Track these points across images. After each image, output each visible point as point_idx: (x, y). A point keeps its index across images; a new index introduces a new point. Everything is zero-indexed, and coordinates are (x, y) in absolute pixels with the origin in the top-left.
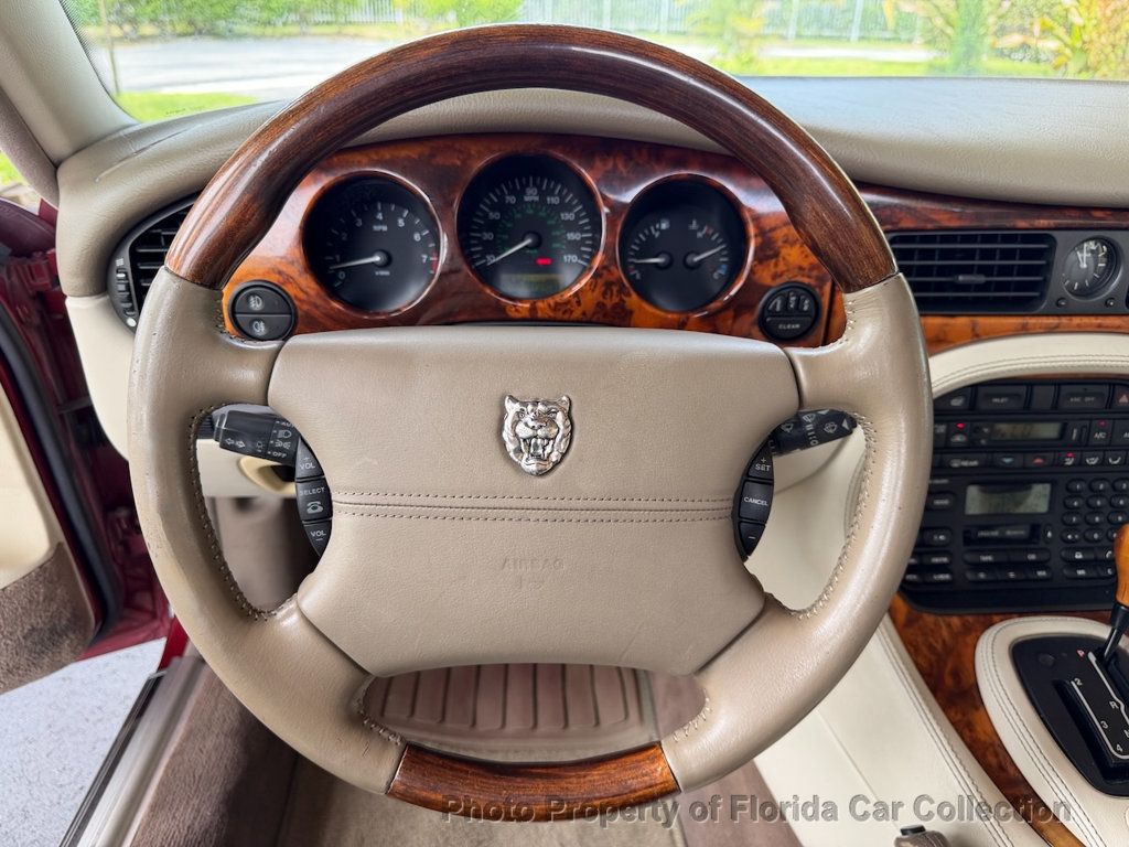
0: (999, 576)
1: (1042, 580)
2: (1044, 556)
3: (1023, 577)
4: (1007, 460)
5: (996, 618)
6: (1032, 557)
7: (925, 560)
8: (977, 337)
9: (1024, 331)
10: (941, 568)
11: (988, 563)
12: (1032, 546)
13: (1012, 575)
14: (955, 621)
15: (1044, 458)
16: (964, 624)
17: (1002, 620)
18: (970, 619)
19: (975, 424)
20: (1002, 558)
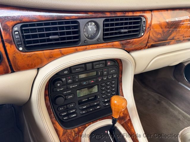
0: (89, 110)
1: (99, 108)
2: (98, 102)
3: (94, 109)
4: (85, 83)
5: (87, 125)
6: (95, 104)
7: (69, 112)
8: (63, 55)
9: (77, 51)
10: (73, 113)
11: (85, 108)
12: (95, 101)
13: (91, 110)
14: (76, 129)
15: (94, 80)
16: (78, 130)
17: (88, 125)
18: (80, 127)
19: (74, 76)
20: (89, 105)
